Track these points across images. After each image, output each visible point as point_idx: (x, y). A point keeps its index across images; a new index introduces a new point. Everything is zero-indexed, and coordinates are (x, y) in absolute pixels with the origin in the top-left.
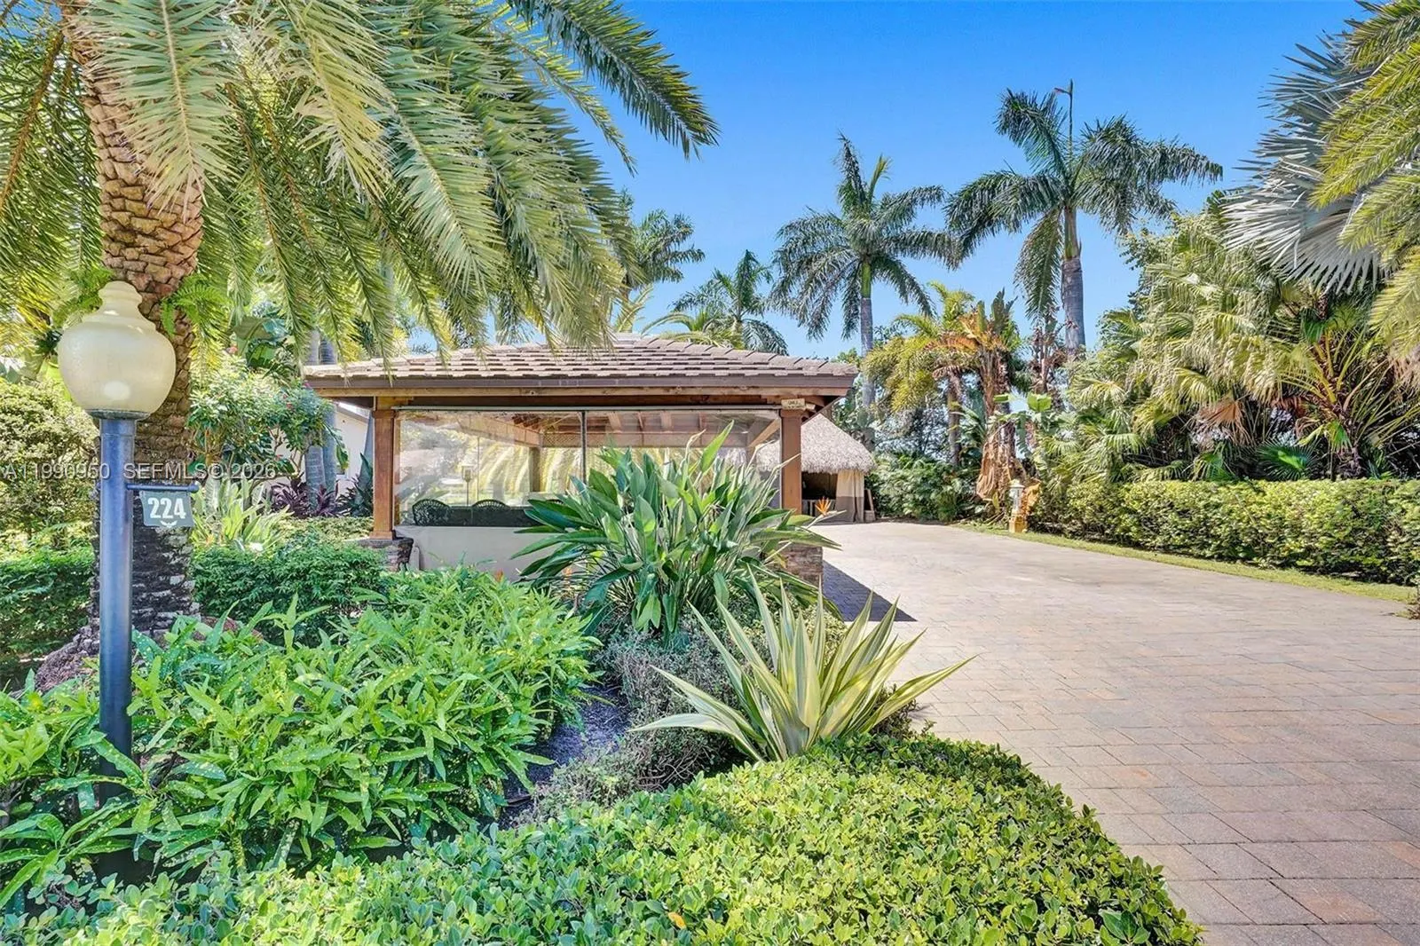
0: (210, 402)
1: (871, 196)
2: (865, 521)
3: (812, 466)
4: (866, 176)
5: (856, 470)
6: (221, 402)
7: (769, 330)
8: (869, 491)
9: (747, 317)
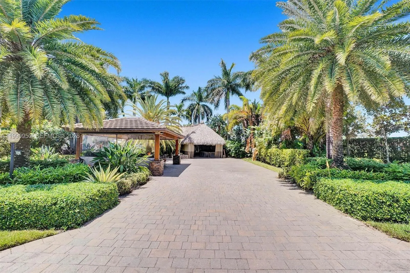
0: (44, 132)
1: (230, 73)
2: (223, 158)
3: (207, 144)
4: (228, 68)
5: (220, 145)
6: (47, 132)
7: (207, 107)
8: (224, 150)
9: (201, 103)
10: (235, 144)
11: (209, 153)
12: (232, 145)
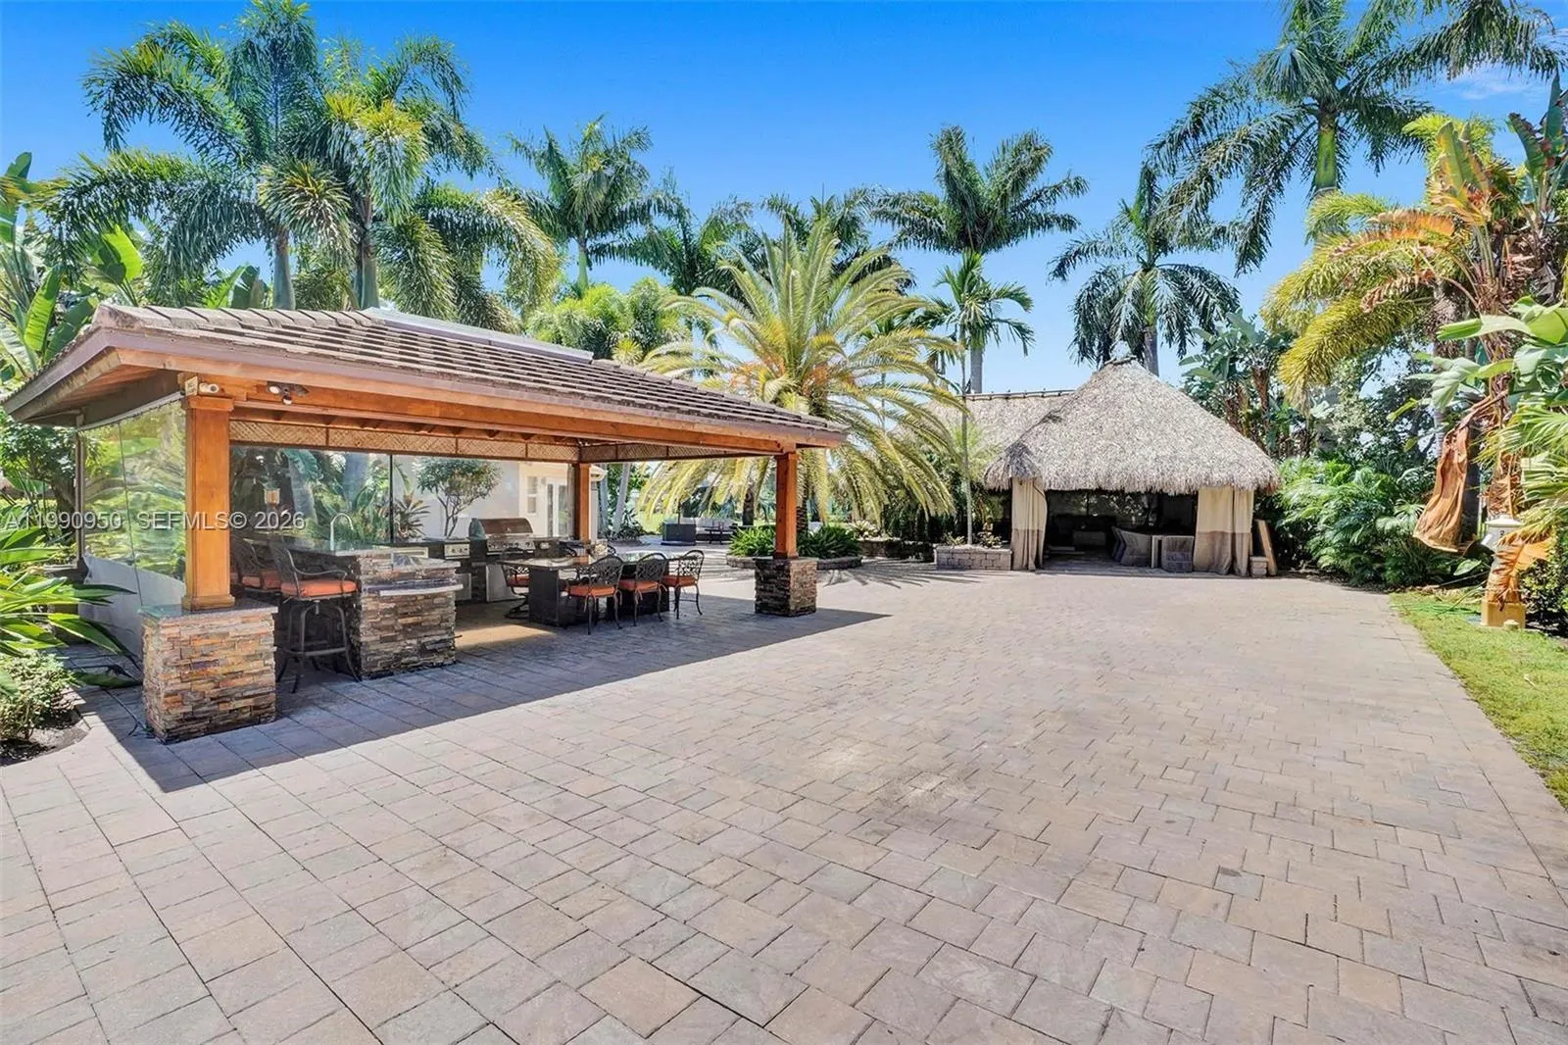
2: (1249, 574)
5: (1234, 490)
7: (1204, 275)
8: (1262, 525)
9: (1163, 261)
10: (1347, 479)
11: (1155, 538)
12: (1323, 492)
